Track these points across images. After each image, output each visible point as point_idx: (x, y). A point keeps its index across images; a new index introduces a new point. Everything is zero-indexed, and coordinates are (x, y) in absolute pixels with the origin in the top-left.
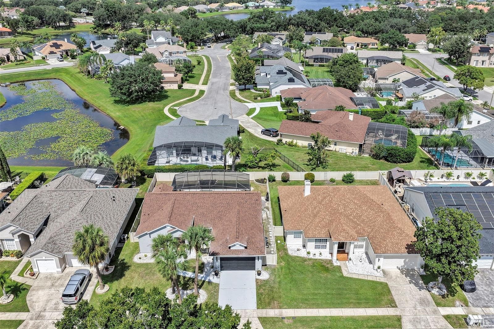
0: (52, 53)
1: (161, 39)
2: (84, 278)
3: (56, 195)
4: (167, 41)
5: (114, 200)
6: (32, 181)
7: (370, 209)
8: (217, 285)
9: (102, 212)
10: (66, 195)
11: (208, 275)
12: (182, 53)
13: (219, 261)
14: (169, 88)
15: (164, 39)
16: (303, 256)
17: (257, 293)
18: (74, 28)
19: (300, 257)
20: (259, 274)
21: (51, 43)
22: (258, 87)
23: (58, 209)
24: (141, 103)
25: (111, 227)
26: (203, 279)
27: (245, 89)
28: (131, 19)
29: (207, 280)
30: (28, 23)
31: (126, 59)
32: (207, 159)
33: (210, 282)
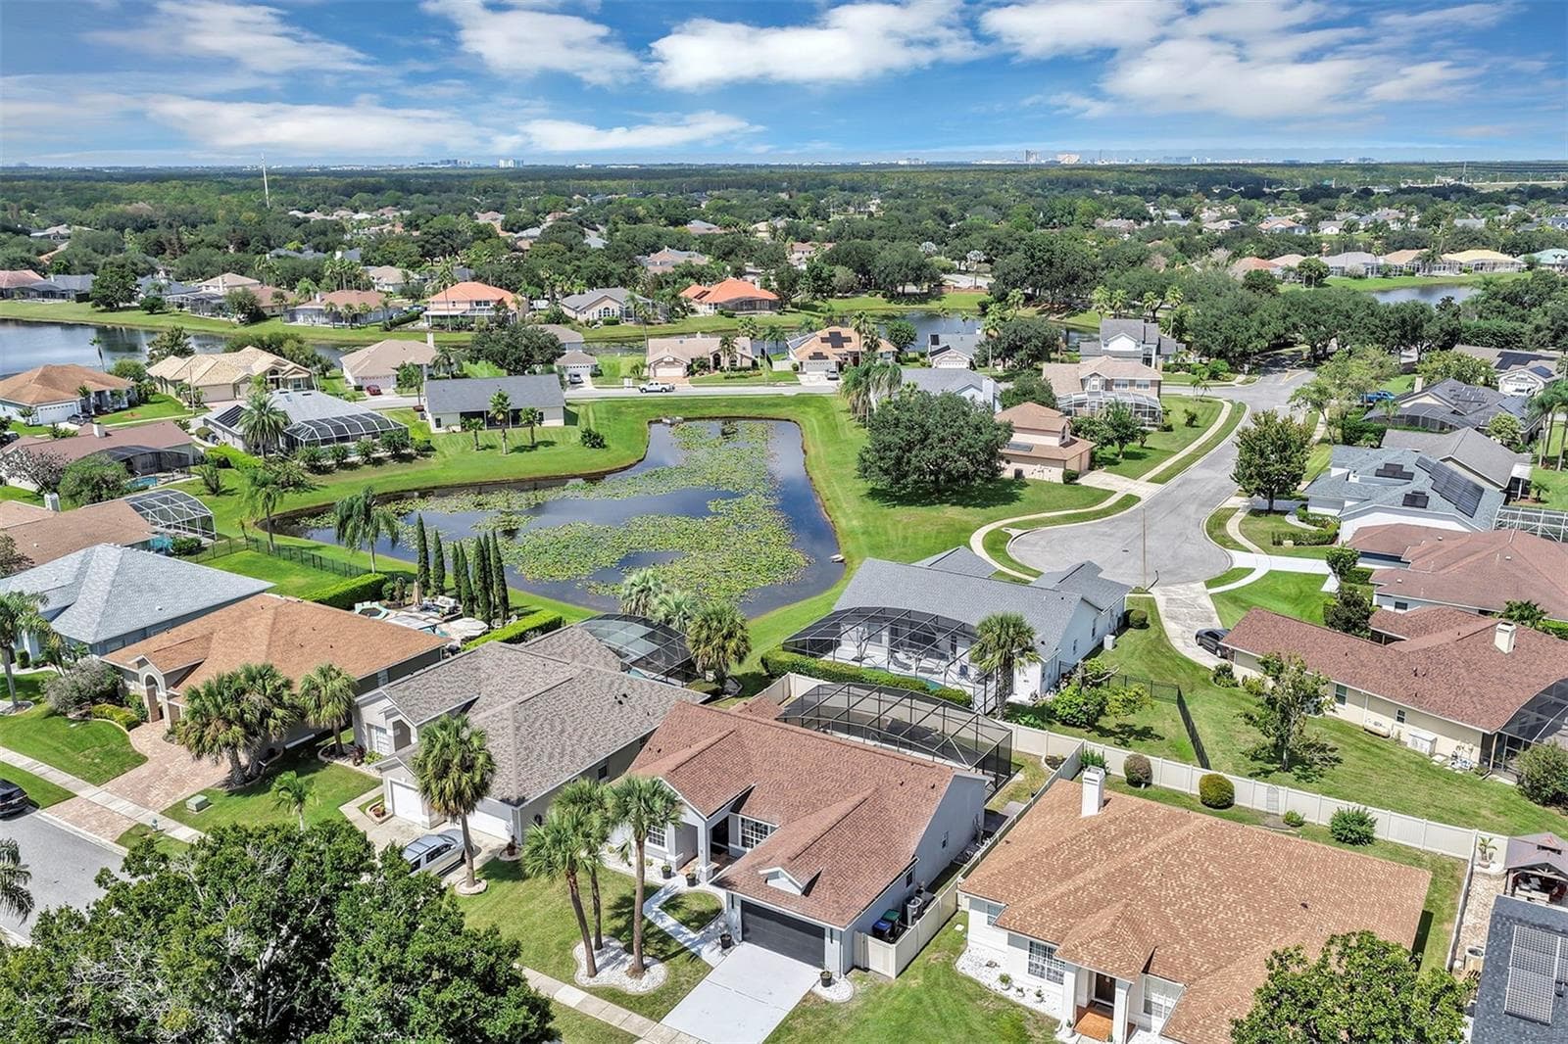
0: (818, 356)
1: (1124, 344)
2: (447, 847)
3: (510, 659)
4: (1140, 349)
5: (620, 702)
6: (524, 629)
7: (1248, 906)
8: (708, 968)
9: (568, 720)
10: (529, 664)
11: (704, 940)
12: (1146, 386)
13: (738, 908)
14: (1037, 476)
15: (1133, 344)
16: (986, 984)
17: (785, 1021)
18: (939, 300)
19: (978, 984)
20: (827, 982)
21: (825, 333)
22: (1311, 510)
23: (499, 691)
24: (932, 503)
25: (567, 757)
26: (686, 945)
27: (1270, 511)
28: (1090, 284)
29: (693, 950)
30: (820, 283)
31: (971, 386)
32: (963, 672)
33: (695, 957)
